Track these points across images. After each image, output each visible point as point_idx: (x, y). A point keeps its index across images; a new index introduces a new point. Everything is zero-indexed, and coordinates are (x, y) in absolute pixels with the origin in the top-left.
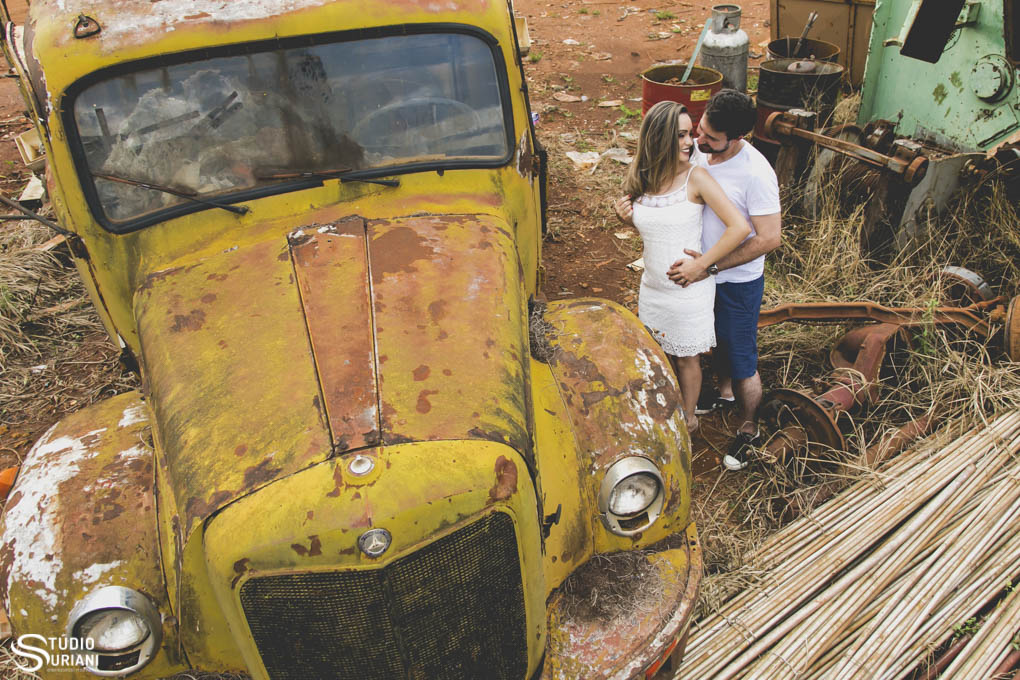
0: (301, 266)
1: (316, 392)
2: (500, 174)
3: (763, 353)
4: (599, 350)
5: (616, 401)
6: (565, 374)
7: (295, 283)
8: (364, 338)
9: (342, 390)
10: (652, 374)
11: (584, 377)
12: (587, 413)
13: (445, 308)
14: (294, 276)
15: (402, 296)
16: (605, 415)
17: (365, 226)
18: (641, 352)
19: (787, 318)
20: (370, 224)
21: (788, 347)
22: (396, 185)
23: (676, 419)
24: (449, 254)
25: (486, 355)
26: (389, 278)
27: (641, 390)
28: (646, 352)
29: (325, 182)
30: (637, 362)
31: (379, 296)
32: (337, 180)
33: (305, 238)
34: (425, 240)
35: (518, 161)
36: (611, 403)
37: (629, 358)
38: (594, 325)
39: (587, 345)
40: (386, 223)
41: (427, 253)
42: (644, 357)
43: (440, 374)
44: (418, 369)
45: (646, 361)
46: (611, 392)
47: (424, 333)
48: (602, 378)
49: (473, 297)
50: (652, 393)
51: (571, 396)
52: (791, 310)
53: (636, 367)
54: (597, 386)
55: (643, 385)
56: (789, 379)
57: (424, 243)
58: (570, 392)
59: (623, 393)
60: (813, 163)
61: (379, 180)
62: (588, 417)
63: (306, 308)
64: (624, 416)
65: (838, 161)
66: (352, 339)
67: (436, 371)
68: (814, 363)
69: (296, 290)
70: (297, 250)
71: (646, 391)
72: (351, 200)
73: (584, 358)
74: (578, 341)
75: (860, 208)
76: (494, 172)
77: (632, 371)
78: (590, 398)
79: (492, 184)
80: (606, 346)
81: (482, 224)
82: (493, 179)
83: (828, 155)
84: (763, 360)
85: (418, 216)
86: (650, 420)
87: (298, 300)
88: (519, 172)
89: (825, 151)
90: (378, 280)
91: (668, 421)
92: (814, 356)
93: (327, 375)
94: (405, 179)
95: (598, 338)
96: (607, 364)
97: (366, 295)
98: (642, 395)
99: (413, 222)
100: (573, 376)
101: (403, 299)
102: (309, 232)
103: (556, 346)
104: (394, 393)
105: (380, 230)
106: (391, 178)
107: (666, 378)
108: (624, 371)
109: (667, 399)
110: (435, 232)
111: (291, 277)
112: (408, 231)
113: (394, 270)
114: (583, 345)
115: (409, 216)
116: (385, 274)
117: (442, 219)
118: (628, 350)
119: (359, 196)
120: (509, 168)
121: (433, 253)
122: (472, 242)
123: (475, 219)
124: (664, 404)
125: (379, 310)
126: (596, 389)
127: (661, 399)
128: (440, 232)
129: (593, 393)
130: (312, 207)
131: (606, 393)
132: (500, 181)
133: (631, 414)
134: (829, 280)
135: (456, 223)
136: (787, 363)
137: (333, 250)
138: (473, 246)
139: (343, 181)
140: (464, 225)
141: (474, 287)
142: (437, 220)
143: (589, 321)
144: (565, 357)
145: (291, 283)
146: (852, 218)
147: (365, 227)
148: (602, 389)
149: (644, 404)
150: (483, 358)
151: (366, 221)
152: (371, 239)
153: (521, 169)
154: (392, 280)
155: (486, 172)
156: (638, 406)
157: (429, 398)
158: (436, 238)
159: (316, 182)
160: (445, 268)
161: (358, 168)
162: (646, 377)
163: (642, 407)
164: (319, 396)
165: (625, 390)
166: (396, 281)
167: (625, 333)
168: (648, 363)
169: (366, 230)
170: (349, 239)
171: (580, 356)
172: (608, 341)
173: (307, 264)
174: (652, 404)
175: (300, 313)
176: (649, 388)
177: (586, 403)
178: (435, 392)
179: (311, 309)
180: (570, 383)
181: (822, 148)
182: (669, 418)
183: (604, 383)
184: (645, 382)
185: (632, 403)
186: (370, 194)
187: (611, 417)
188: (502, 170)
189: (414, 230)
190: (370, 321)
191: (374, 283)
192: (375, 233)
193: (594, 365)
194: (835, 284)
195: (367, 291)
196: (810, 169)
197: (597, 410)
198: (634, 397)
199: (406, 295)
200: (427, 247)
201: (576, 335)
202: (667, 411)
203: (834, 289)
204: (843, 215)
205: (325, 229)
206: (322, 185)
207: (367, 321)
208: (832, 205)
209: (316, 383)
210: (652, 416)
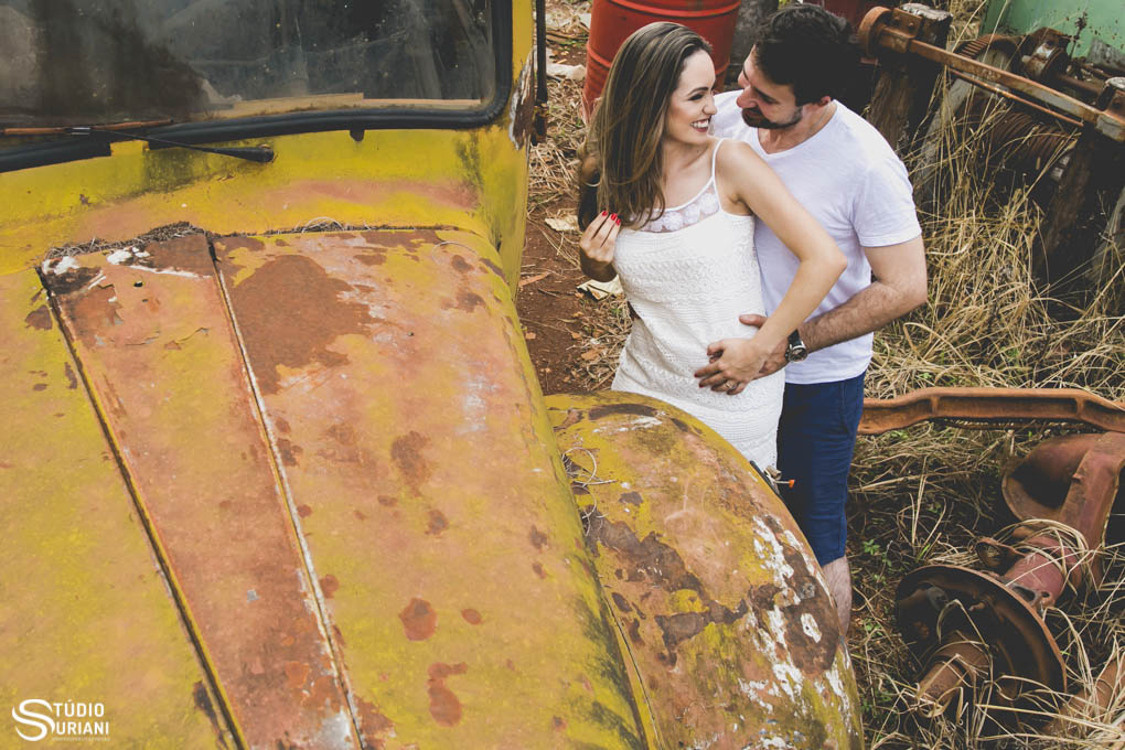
0: (89, 345)
1: (198, 675)
2: (475, 140)
3: (869, 479)
4: (679, 521)
5: (729, 634)
6: (619, 573)
7: (81, 386)
8: (276, 532)
9: (258, 669)
10: (790, 572)
11: (659, 580)
12: (673, 661)
13: (424, 452)
14: (74, 368)
15: (329, 424)
16: (709, 664)
17: (210, 251)
18: (761, 523)
19: (929, 415)
20: (218, 245)
21: (916, 467)
22: (264, 157)
23: (841, 669)
24: (404, 322)
25: (538, 569)
26: (292, 380)
27: (772, 609)
28: (769, 522)
29: (114, 146)
30: (758, 547)
31: (283, 426)
32: (140, 144)
33: (83, 277)
34: (349, 289)
35: (513, 116)
36: (717, 638)
37: (741, 539)
38: (659, 462)
39: (653, 508)
40: (256, 245)
41: (357, 319)
42: (769, 536)
43: (459, 620)
44: (408, 610)
45: (775, 543)
46: (719, 613)
47: (396, 514)
48: (693, 582)
49: (475, 427)
50: (792, 612)
51: (636, 624)
52: (935, 401)
53: (757, 558)
54: (687, 600)
55: (776, 598)
56: (922, 533)
57: (346, 296)
58: (633, 615)
59: (739, 616)
60: (937, 105)
61: (230, 145)
62: (676, 670)
63: (125, 452)
64: (747, 667)
65: (979, 101)
66: (249, 535)
67: (446, 613)
68: (961, 498)
69: (88, 405)
70: (71, 305)
71: (782, 609)
72: (168, 188)
73: (653, 537)
74: (633, 498)
75: (1020, 196)
76: (465, 136)
77: (753, 568)
78: (676, 628)
79: (459, 161)
80: (691, 511)
81: (453, 251)
82: (461, 153)
83: (961, 90)
84: (871, 495)
85: (318, 229)
86: (796, 674)
87: (98, 430)
88: (513, 139)
89: (959, 82)
90: (270, 385)
91: (827, 673)
92: (959, 485)
93: (214, 628)
94: (283, 145)
95: (673, 494)
96: (700, 550)
97: (255, 423)
98: (776, 619)
99: (310, 245)
100: (634, 577)
101: (332, 431)
102: (89, 260)
103: (590, 508)
104: (373, 674)
105: (247, 262)
106: (254, 143)
107: (814, 580)
108: (738, 567)
109: (822, 626)
110: (360, 268)
111: (68, 372)
112: (302, 264)
113: (298, 361)
114: (644, 508)
115: (300, 230)
116: (281, 368)
117: (370, 238)
118: (736, 520)
119: (186, 180)
120: (495, 128)
121: (368, 319)
122: (444, 294)
123: (438, 241)
124: (817, 637)
125: (289, 460)
126: (686, 607)
127: (810, 626)
128: (373, 269)
129: (681, 617)
130: (84, 201)
131: (708, 617)
132: (475, 156)
133: (760, 662)
134: (973, 333)
135: (401, 249)
136: (916, 500)
137: (154, 309)
138: (447, 305)
139: (153, 146)
140: (419, 252)
141: (473, 402)
142: (360, 241)
143: (645, 454)
144: (612, 534)
145: (74, 386)
146: (1009, 215)
147: (212, 251)
148: (698, 607)
149: (781, 638)
150: (535, 576)
151: (211, 239)
152: (230, 282)
153: (517, 133)
154: (298, 382)
155: (449, 135)
156: (771, 645)
157: (452, 682)
158: (368, 284)
159: (96, 146)
160: (402, 355)
161: (188, 120)
162: (778, 580)
163: (779, 645)
164: (205, 682)
165: (743, 610)
166: (307, 387)
167: (723, 480)
168: (778, 548)
169: (215, 259)
170: (182, 282)
171: (643, 534)
172: (694, 499)
173: (100, 341)
174: (796, 636)
175: (112, 465)
176: (786, 604)
177: (670, 640)
178: (459, 669)
179: (136, 454)
180: (632, 593)
181: (953, 78)
182: (827, 666)
183: (701, 593)
184: (778, 590)
185: (760, 638)
186: (210, 177)
187: (722, 670)
188: (481, 133)
189: (318, 260)
190: (278, 488)
191: (263, 394)
192: (237, 269)
193: (674, 554)
194: (986, 342)
195: (255, 413)
196: (932, 117)
197: (693, 653)
198: (762, 624)
199: (336, 421)
200: (354, 306)
201: (626, 485)
202: (824, 651)
203: (982, 351)
204: (992, 211)
205: (121, 255)
206: (108, 153)
207: (271, 488)
208: (967, 187)
209: (191, 648)
210: (799, 665)
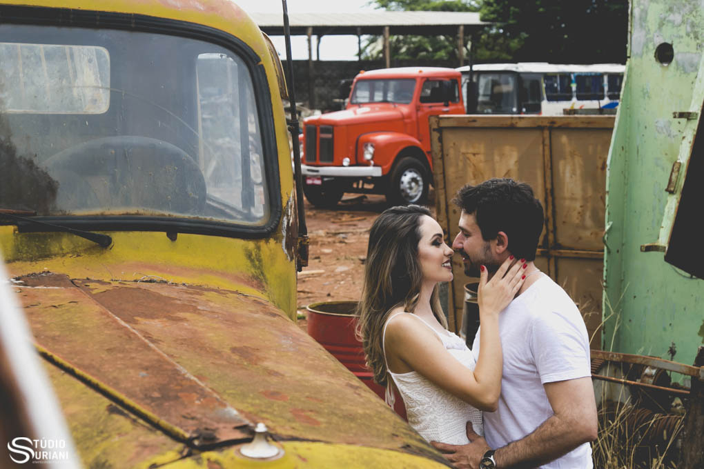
2: (258, 248)
8: (154, 357)
9: (156, 395)
13: (256, 353)
15: (180, 337)
24: (225, 313)
25: (359, 394)
26: (147, 322)
31: (144, 332)
32: (11, 228)
35: (284, 234)
40: (103, 283)
41: (190, 309)
44: (265, 392)
49: (293, 349)
66: (133, 358)
72: (32, 259)
76: (251, 245)
79: (249, 263)
81: (252, 299)
82: (249, 256)
88: (286, 251)
90: (131, 321)
93: (116, 384)
94: (118, 237)
97: (125, 327)
99: (146, 285)
112: (141, 291)
113: (149, 317)
117: (189, 287)
119: (46, 255)
120: (272, 241)
121: (198, 309)
122: (251, 309)
123: (238, 293)
125: (155, 342)
128: (195, 296)
132: (260, 261)
135: (213, 293)
138: (255, 312)
140: (226, 296)
141: (287, 342)
147: (72, 282)
152: (89, 292)
153: (288, 247)
154: (153, 324)
155: (239, 243)
158: (194, 300)
160: (227, 322)
161: (47, 213)
166: (160, 325)
169: (75, 285)
170: (52, 290)
188: (262, 243)
191: (127, 323)
192: (91, 289)
199: (186, 337)
200: (185, 305)
207: (145, 345)
